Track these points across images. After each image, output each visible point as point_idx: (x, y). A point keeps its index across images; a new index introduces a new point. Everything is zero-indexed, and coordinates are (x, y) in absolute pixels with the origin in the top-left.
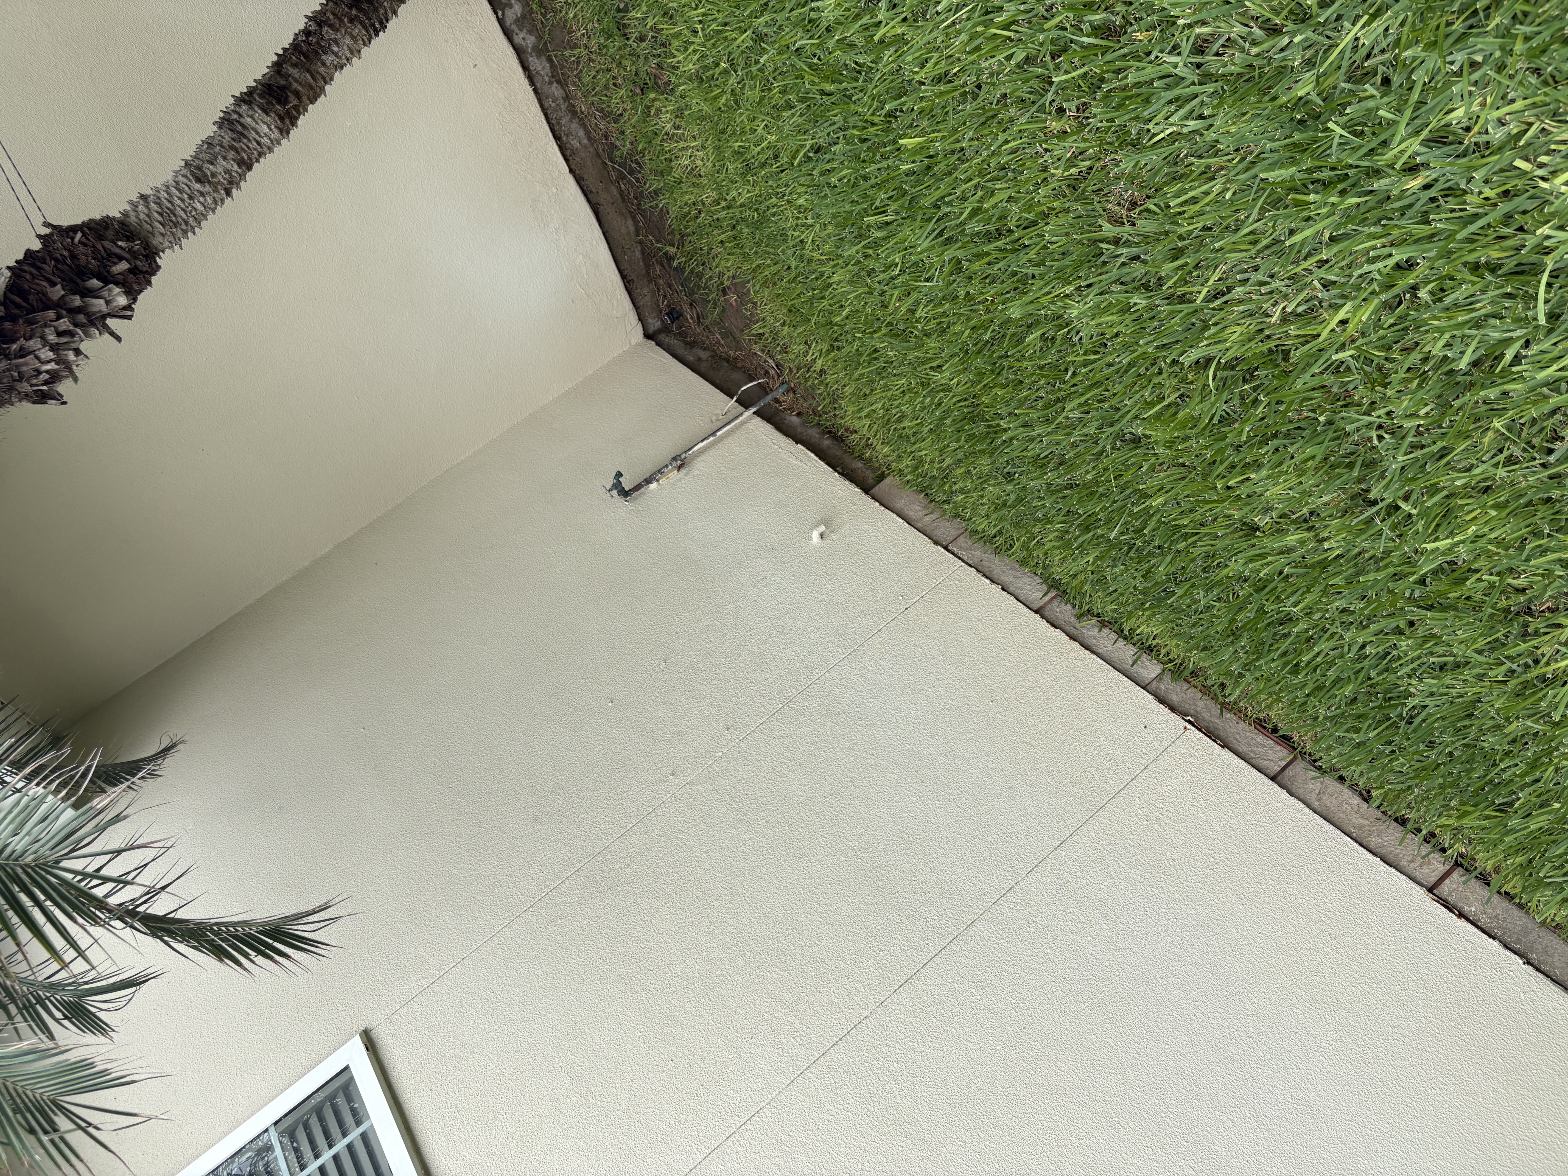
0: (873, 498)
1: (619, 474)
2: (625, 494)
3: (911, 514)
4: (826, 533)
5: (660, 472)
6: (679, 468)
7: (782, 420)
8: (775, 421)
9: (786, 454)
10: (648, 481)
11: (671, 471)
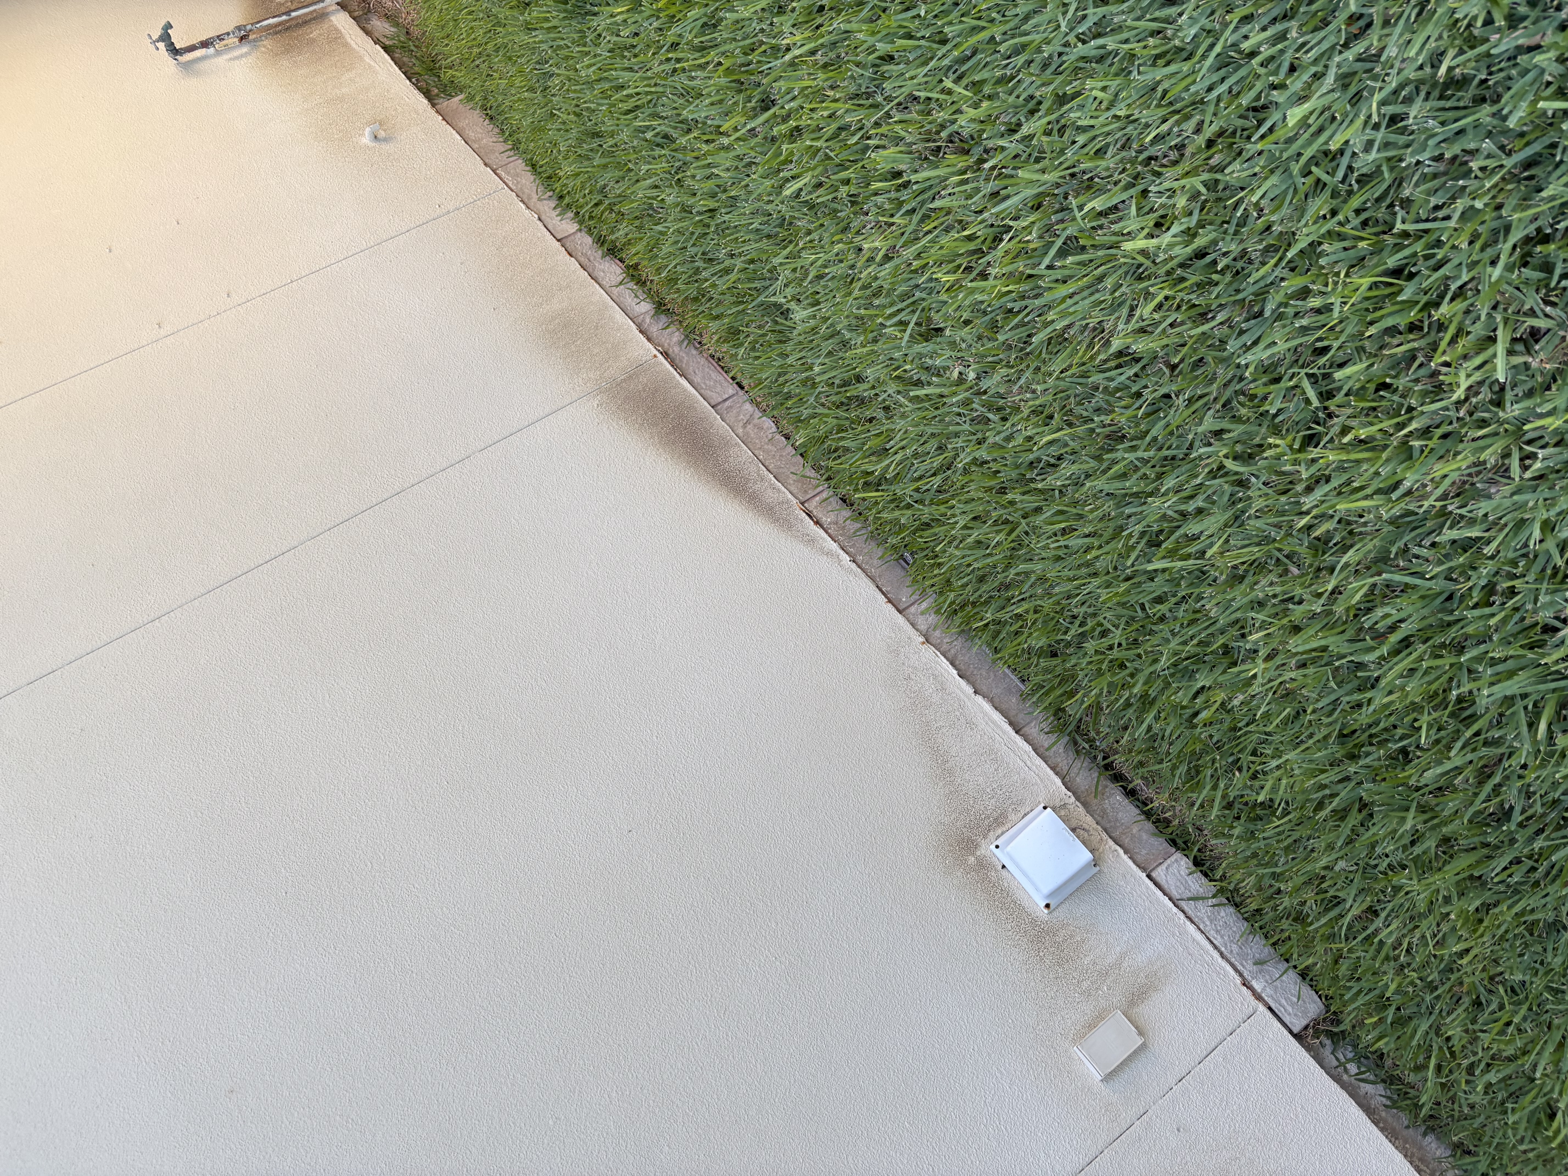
0: (437, 112)
1: (169, 26)
2: (174, 51)
3: (471, 135)
4: (382, 134)
5: (220, 38)
6: (242, 39)
7: (368, 20)
8: (361, 21)
9: (362, 52)
10: (205, 44)
11: (233, 40)
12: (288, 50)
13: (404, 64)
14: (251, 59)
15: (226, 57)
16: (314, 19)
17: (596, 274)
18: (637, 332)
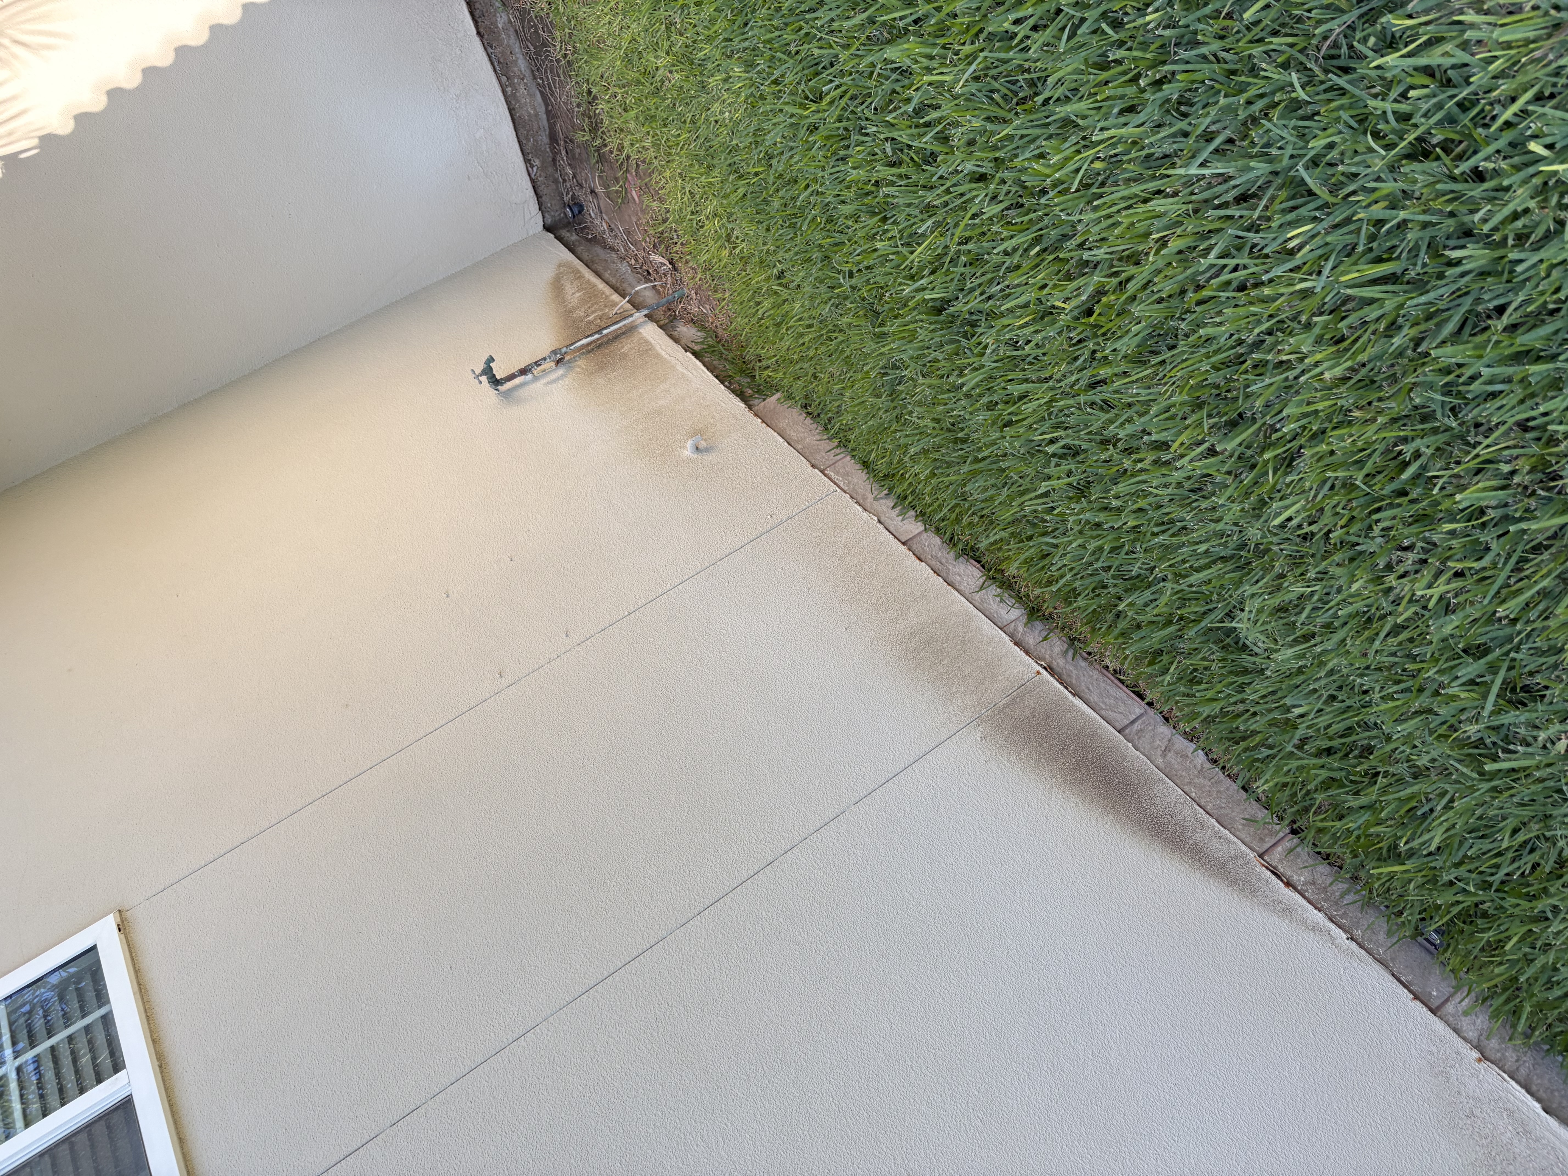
0: (756, 415)
1: (491, 359)
2: (495, 382)
3: (793, 435)
4: (703, 444)
5: (537, 364)
6: (558, 362)
7: (674, 328)
8: (667, 328)
9: (674, 361)
10: (523, 372)
11: (549, 365)
12: (601, 367)
13: (715, 368)
14: (567, 381)
15: (544, 381)
16: (624, 333)
17: (951, 578)
18: (1012, 644)
